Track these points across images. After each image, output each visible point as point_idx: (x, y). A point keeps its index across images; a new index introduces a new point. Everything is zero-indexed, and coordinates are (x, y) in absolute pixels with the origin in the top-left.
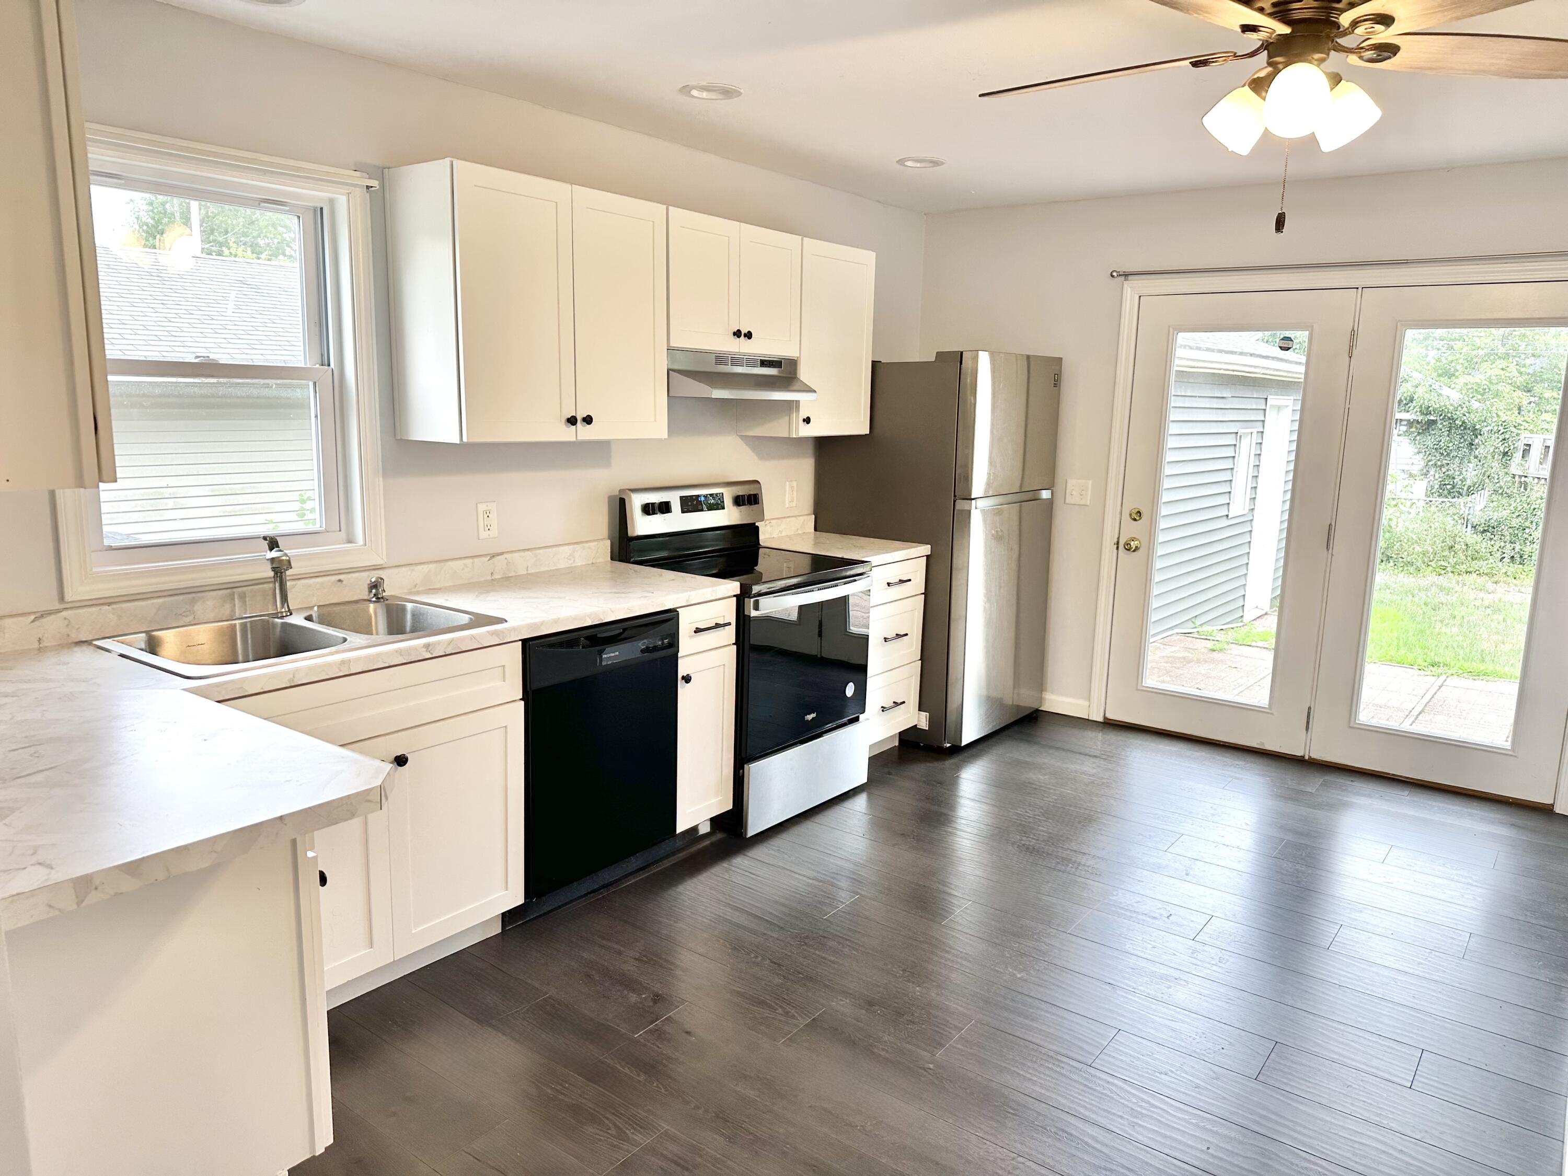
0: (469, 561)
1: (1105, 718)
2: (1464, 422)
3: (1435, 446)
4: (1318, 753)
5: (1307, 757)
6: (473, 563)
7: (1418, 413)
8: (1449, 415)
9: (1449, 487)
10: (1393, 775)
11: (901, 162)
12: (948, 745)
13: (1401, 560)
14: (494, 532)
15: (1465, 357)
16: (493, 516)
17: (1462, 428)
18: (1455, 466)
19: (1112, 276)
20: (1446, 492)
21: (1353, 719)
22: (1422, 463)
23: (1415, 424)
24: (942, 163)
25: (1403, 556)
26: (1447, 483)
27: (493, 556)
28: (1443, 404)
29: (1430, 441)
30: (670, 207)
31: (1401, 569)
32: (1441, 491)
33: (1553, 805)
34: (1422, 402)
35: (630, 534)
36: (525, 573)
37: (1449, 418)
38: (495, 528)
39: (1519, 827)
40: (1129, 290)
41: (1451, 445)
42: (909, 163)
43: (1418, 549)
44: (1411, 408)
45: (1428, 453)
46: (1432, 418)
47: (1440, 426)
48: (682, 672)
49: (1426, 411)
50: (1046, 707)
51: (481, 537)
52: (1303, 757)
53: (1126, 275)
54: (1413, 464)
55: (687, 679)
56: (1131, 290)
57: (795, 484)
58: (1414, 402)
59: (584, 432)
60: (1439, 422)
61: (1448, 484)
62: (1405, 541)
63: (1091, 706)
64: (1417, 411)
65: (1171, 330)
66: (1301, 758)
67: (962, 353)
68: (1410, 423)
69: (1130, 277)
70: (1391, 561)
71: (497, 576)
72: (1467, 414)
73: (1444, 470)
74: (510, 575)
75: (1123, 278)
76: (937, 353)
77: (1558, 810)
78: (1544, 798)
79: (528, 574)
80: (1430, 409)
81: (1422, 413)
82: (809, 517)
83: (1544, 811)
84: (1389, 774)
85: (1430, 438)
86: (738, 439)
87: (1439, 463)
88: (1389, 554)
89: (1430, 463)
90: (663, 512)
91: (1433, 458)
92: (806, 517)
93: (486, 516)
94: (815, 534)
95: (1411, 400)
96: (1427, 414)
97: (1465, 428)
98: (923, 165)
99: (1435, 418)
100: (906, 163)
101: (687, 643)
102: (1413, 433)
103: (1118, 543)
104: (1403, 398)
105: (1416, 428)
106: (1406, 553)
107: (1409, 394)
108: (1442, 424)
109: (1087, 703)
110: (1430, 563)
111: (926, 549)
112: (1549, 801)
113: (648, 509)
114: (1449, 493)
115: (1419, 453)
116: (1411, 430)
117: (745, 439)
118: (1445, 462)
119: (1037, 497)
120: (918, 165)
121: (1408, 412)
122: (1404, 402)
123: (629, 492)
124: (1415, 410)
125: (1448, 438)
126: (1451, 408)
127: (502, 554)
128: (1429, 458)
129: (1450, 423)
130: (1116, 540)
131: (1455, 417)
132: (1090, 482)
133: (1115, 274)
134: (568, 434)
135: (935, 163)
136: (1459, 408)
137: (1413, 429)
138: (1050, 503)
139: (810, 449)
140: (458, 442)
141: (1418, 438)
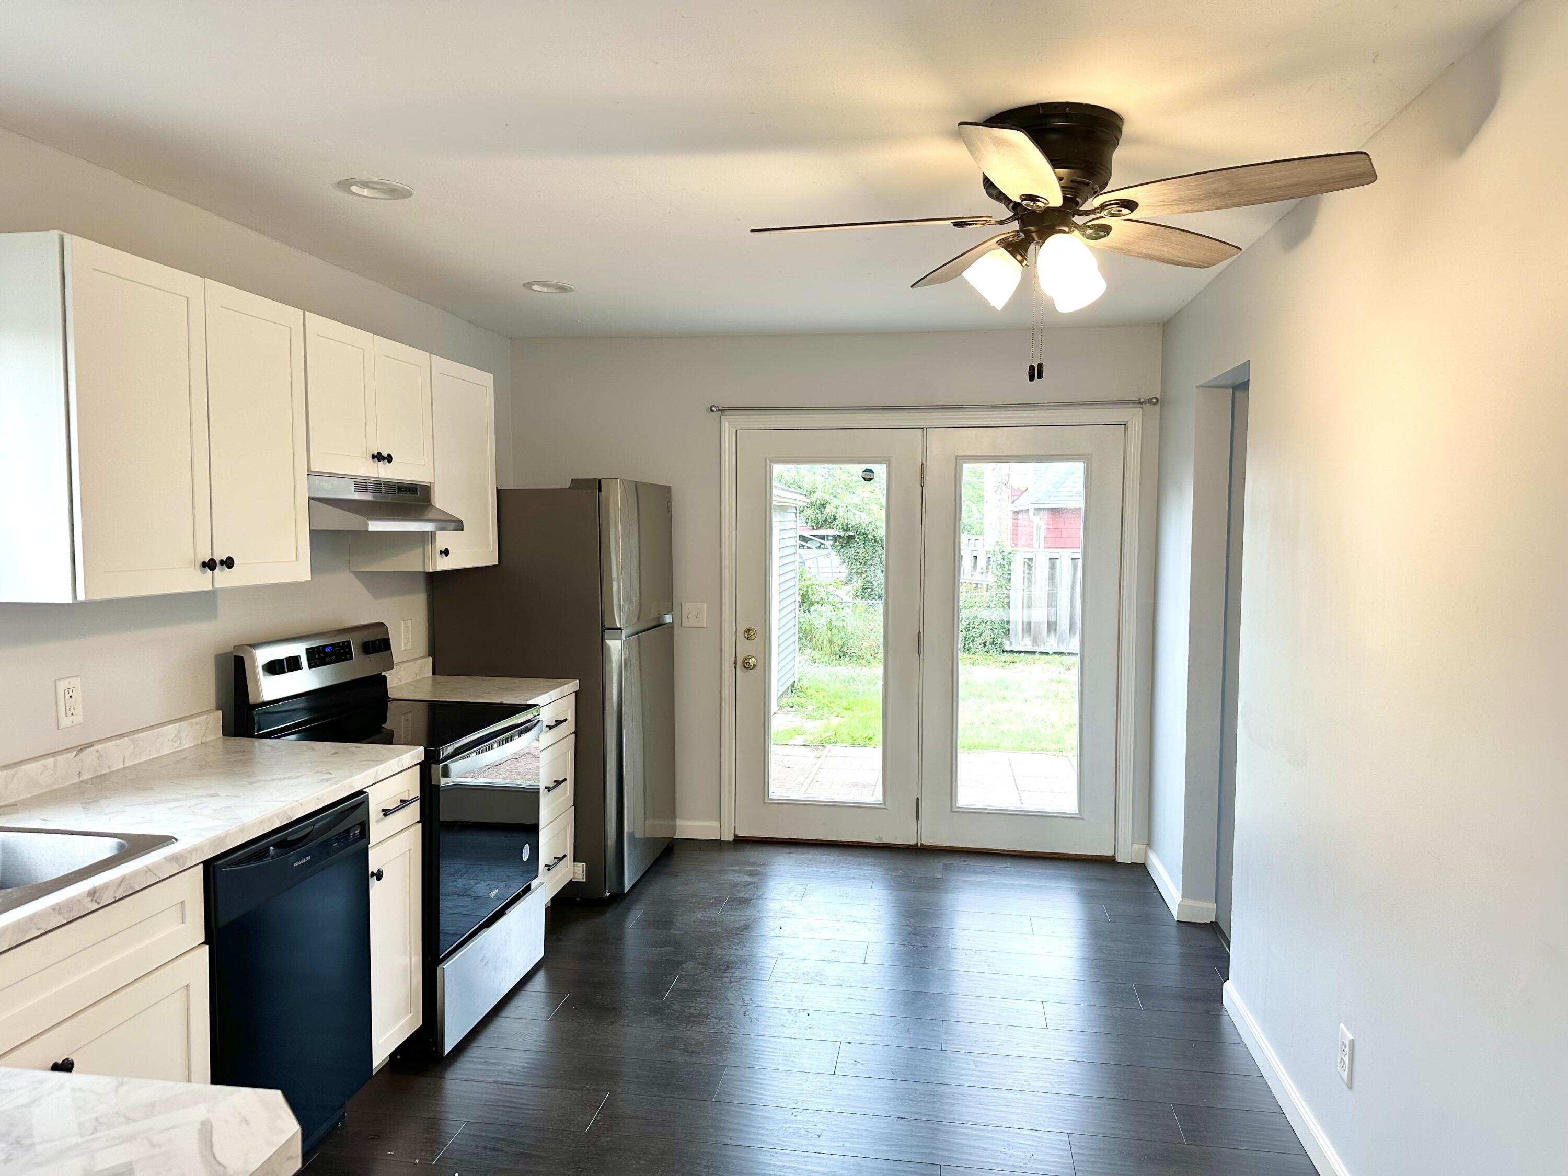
0: (50, 761)
1: (736, 836)
2: (874, 536)
3: (856, 557)
4: (927, 841)
5: (919, 845)
6: (55, 763)
7: (841, 530)
8: (863, 531)
9: (869, 590)
10: (992, 850)
11: (528, 285)
12: (608, 894)
13: (853, 654)
14: (78, 718)
15: (843, 483)
16: (77, 695)
17: (873, 541)
18: (871, 573)
19: (712, 411)
20: (867, 595)
21: (954, 805)
22: (847, 572)
23: (838, 539)
24: (572, 290)
25: (855, 651)
26: (867, 587)
27: (81, 749)
28: (857, 522)
29: (851, 553)
30: (306, 312)
31: (856, 662)
32: (863, 594)
33: (1114, 856)
34: (843, 520)
35: (252, 700)
36: (122, 766)
37: (863, 534)
38: (79, 711)
39: (1101, 880)
40: (727, 423)
41: (867, 555)
42: (535, 287)
43: (866, 644)
44: (835, 526)
45: (850, 563)
46: (851, 533)
47: (858, 540)
48: (373, 868)
49: (846, 529)
50: (678, 836)
51: (62, 725)
52: (917, 845)
53: (723, 410)
54: (840, 572)
55: (379, 875)
56: (728, 425)
57: (409, 623)
58: (837, 520)
59: (223, 577)
60: (857, 537)
61: (869, 588)
62: (855, 638)
63: (723, 827)
64: (840, 528)
65: (768, 461)
66: (915, 847)
67: (600, 481)
68: (836, 538)
69: (726, 412)
70: (847, 656)
71: (85, 777)
72: (875, 530)
73: (864, 576)
74: (103, 772)
75: (719, 413)
76: (572, 480)
77: (1119, 859)
78: (1108, 852)
79: (125, 768)
80: (849, 526)
81: (844, 530)
82: (426, 659)
83: (1108, 862)
84: (987, 849)
85: (850, 550)
86: (352, 575)
87: (860, 571)
88: (845, 650)
89: (853, 571)
90: (290, 670)
91: (855, 567)
92: (423, 660)
93: (68, 696)
94: (433, 680)
95: (835, 519)
96: (847, 531)
97: (875, 542)
98: (550, 290)
99: (853, 534)
100: (533, 287)
101: (377, 830)
102: (837, 546)
103: (735, 663)
104: (828, 518)
105: (840, 542)
106: (857, 649)
107: (833, 514)
108: (858, 538)
109: (717, 824)
110: (876, 656)
111: (573, 686)
112: (1111, 853)
113: (274, 668)
114: (870, 595)
115: (844, 563)
116: (836, 544)
117: (358, 574)
118: (863, 569)
119: (661, 622)
120: (545, 290)
121: (833, 529)
122: (830, 521)
123: (249, 648)
124: (838, 527)
125: (864, 550)
126: (864, 525)
127: (91, 745)
128: (852, 567)
129: (864, 537)
130: (734, 660)
131: (868, 532)
132: (705, 604)
133: (714, 408)
134: (202, 581)
135: (563, 289)
136: (870, 525)
137: (837, 543)
138: (671, 626)
139: (422, 584)
140: (69, 600)
141: (842, 550)
